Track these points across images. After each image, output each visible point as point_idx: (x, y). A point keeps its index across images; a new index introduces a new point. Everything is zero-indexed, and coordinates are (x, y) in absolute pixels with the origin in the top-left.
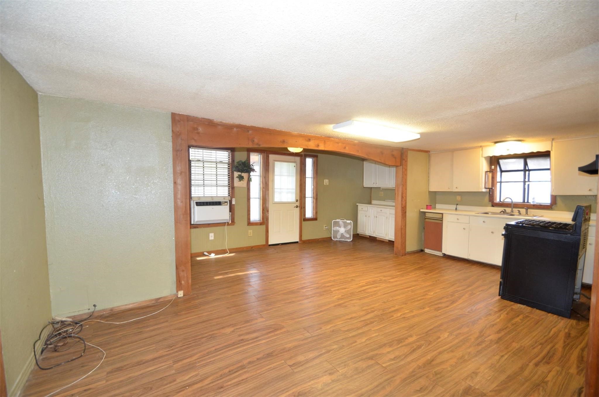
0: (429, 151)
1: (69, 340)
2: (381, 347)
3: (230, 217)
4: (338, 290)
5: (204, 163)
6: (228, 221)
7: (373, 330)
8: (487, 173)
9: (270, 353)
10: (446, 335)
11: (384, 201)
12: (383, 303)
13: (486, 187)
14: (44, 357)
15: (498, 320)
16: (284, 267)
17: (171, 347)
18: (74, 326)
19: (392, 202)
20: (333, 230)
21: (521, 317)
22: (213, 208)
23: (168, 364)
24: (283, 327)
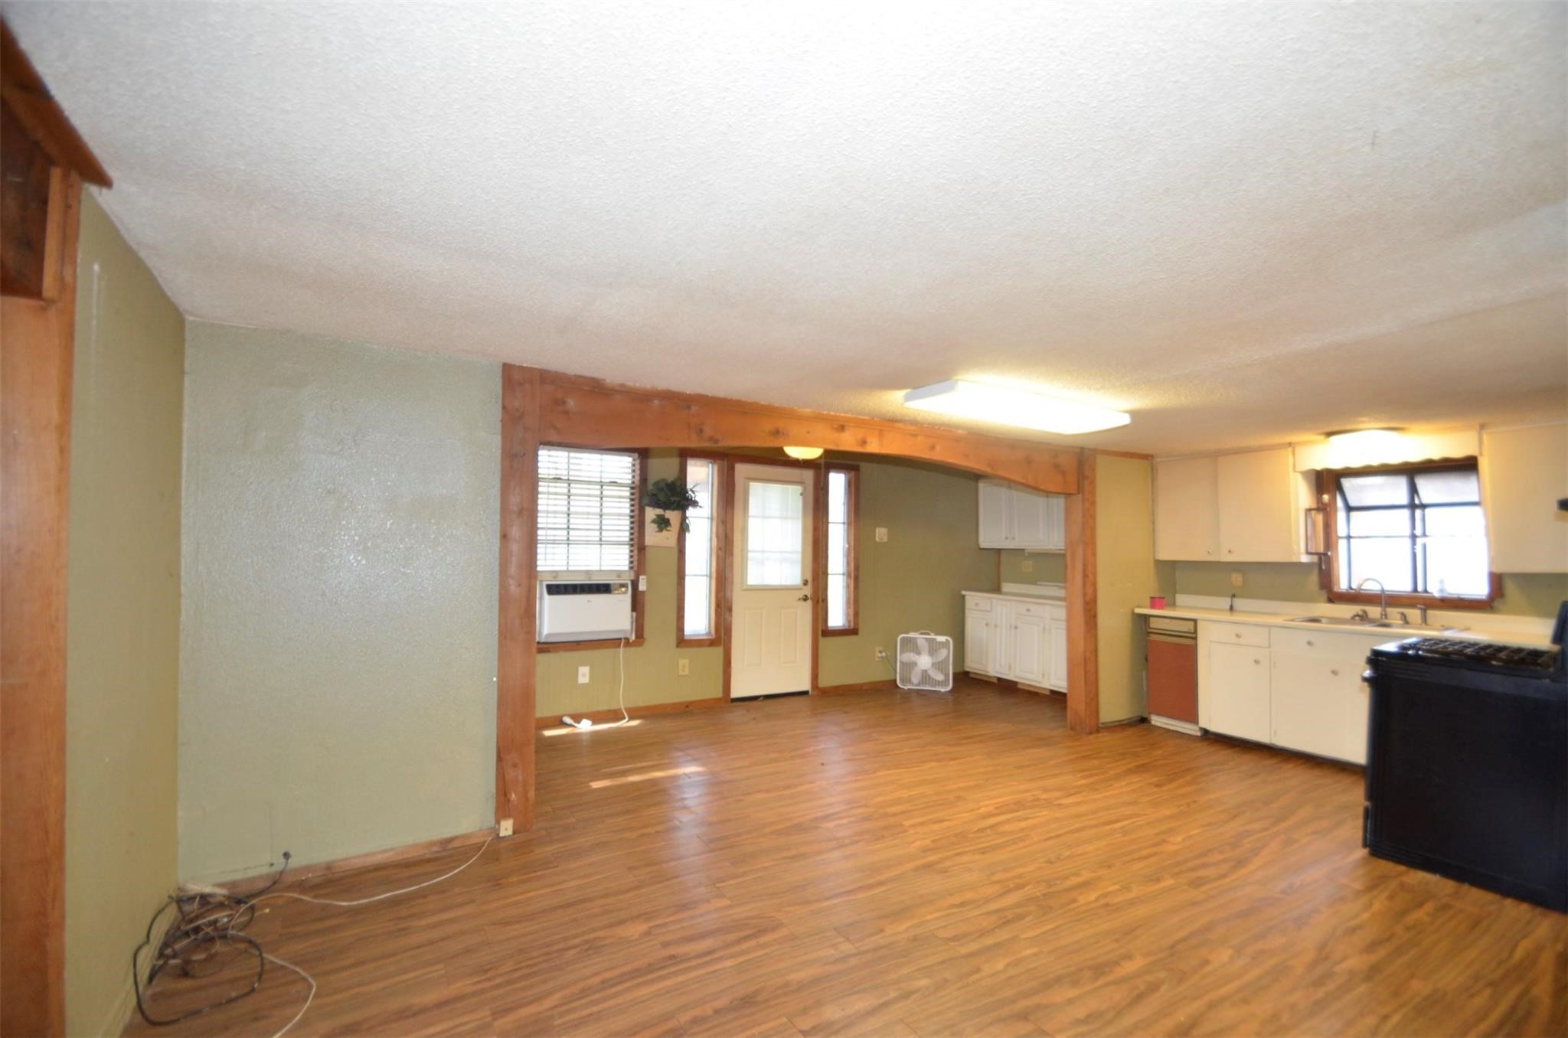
0: (1152, 456)
1: (219, 947)
2: (1048, 986)
3: (632, 623)
4: (921, 824)
5: (569, 485)
6: (628, 635)
7: (1025, 939)
8: (1310, 514)
9: (748, 996)
10: (1225, 955)
11: (1036, 584)
12: (1046, 862)
13: (1309, 551)
14: (158, 989)
15: (1366, 916)
16: (775, 760)
17: (486, 971)
18: (231, 909)
19: (1056, 588)
20: (901, 662)
21: (1429, 907)
22: (588, 601)
23: (478, 1020)
24: (780, 925)
